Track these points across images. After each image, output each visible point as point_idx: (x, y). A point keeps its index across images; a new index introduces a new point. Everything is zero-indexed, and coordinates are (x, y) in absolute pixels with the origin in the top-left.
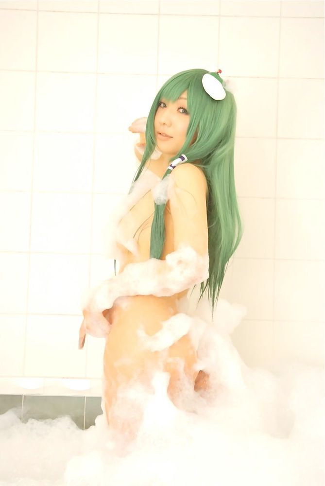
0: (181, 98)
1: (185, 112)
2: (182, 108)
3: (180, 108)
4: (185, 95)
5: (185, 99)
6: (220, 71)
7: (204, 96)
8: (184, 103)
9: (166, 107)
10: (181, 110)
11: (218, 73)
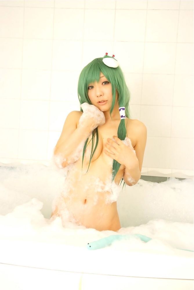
0: (100, 78)
2: (104, 82)
3: (103, 83)
4: (102, 75)
5: (103, 77)
7: (110, 69)
8: (104, 79)
10: (104, 84)
11: (106, 55)
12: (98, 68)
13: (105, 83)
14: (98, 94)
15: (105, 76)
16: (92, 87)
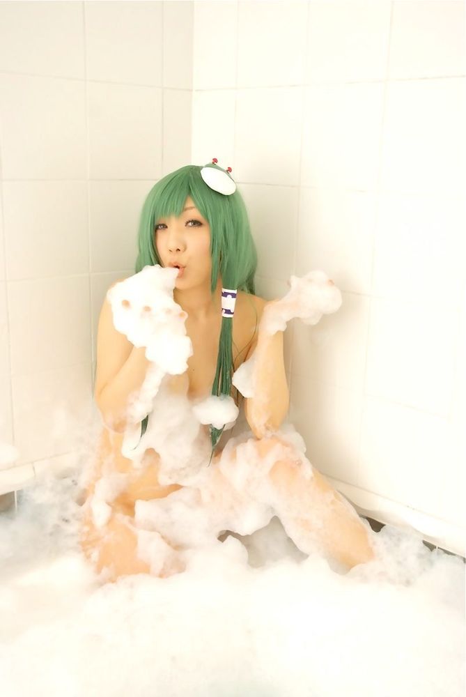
0: (186, 210)
1: (196, 223)
2: (190, 221)
3: (187, 223)
4: (190, 203)
5: (192, 208)
6: (215, 160)
7: (214, 196)
8: (194, 214)
9: (167, 227)
10: (190, 224)
11: (213, 163)
12: (186, 186)
13: (194, 224)
14: (173, 245)
15: (197, 207)
16: (165, 227)
